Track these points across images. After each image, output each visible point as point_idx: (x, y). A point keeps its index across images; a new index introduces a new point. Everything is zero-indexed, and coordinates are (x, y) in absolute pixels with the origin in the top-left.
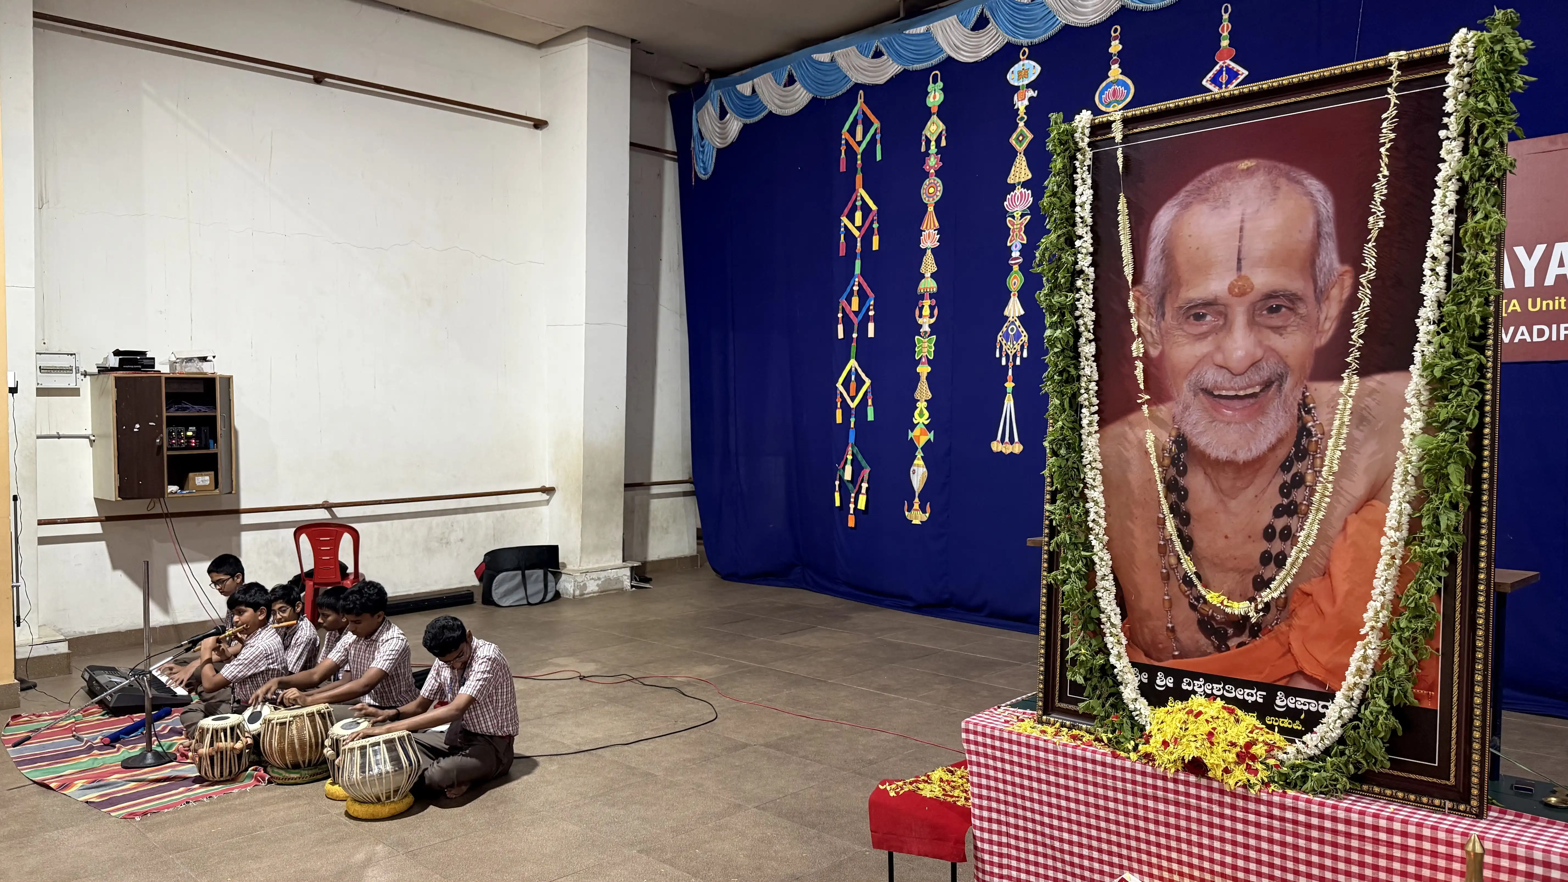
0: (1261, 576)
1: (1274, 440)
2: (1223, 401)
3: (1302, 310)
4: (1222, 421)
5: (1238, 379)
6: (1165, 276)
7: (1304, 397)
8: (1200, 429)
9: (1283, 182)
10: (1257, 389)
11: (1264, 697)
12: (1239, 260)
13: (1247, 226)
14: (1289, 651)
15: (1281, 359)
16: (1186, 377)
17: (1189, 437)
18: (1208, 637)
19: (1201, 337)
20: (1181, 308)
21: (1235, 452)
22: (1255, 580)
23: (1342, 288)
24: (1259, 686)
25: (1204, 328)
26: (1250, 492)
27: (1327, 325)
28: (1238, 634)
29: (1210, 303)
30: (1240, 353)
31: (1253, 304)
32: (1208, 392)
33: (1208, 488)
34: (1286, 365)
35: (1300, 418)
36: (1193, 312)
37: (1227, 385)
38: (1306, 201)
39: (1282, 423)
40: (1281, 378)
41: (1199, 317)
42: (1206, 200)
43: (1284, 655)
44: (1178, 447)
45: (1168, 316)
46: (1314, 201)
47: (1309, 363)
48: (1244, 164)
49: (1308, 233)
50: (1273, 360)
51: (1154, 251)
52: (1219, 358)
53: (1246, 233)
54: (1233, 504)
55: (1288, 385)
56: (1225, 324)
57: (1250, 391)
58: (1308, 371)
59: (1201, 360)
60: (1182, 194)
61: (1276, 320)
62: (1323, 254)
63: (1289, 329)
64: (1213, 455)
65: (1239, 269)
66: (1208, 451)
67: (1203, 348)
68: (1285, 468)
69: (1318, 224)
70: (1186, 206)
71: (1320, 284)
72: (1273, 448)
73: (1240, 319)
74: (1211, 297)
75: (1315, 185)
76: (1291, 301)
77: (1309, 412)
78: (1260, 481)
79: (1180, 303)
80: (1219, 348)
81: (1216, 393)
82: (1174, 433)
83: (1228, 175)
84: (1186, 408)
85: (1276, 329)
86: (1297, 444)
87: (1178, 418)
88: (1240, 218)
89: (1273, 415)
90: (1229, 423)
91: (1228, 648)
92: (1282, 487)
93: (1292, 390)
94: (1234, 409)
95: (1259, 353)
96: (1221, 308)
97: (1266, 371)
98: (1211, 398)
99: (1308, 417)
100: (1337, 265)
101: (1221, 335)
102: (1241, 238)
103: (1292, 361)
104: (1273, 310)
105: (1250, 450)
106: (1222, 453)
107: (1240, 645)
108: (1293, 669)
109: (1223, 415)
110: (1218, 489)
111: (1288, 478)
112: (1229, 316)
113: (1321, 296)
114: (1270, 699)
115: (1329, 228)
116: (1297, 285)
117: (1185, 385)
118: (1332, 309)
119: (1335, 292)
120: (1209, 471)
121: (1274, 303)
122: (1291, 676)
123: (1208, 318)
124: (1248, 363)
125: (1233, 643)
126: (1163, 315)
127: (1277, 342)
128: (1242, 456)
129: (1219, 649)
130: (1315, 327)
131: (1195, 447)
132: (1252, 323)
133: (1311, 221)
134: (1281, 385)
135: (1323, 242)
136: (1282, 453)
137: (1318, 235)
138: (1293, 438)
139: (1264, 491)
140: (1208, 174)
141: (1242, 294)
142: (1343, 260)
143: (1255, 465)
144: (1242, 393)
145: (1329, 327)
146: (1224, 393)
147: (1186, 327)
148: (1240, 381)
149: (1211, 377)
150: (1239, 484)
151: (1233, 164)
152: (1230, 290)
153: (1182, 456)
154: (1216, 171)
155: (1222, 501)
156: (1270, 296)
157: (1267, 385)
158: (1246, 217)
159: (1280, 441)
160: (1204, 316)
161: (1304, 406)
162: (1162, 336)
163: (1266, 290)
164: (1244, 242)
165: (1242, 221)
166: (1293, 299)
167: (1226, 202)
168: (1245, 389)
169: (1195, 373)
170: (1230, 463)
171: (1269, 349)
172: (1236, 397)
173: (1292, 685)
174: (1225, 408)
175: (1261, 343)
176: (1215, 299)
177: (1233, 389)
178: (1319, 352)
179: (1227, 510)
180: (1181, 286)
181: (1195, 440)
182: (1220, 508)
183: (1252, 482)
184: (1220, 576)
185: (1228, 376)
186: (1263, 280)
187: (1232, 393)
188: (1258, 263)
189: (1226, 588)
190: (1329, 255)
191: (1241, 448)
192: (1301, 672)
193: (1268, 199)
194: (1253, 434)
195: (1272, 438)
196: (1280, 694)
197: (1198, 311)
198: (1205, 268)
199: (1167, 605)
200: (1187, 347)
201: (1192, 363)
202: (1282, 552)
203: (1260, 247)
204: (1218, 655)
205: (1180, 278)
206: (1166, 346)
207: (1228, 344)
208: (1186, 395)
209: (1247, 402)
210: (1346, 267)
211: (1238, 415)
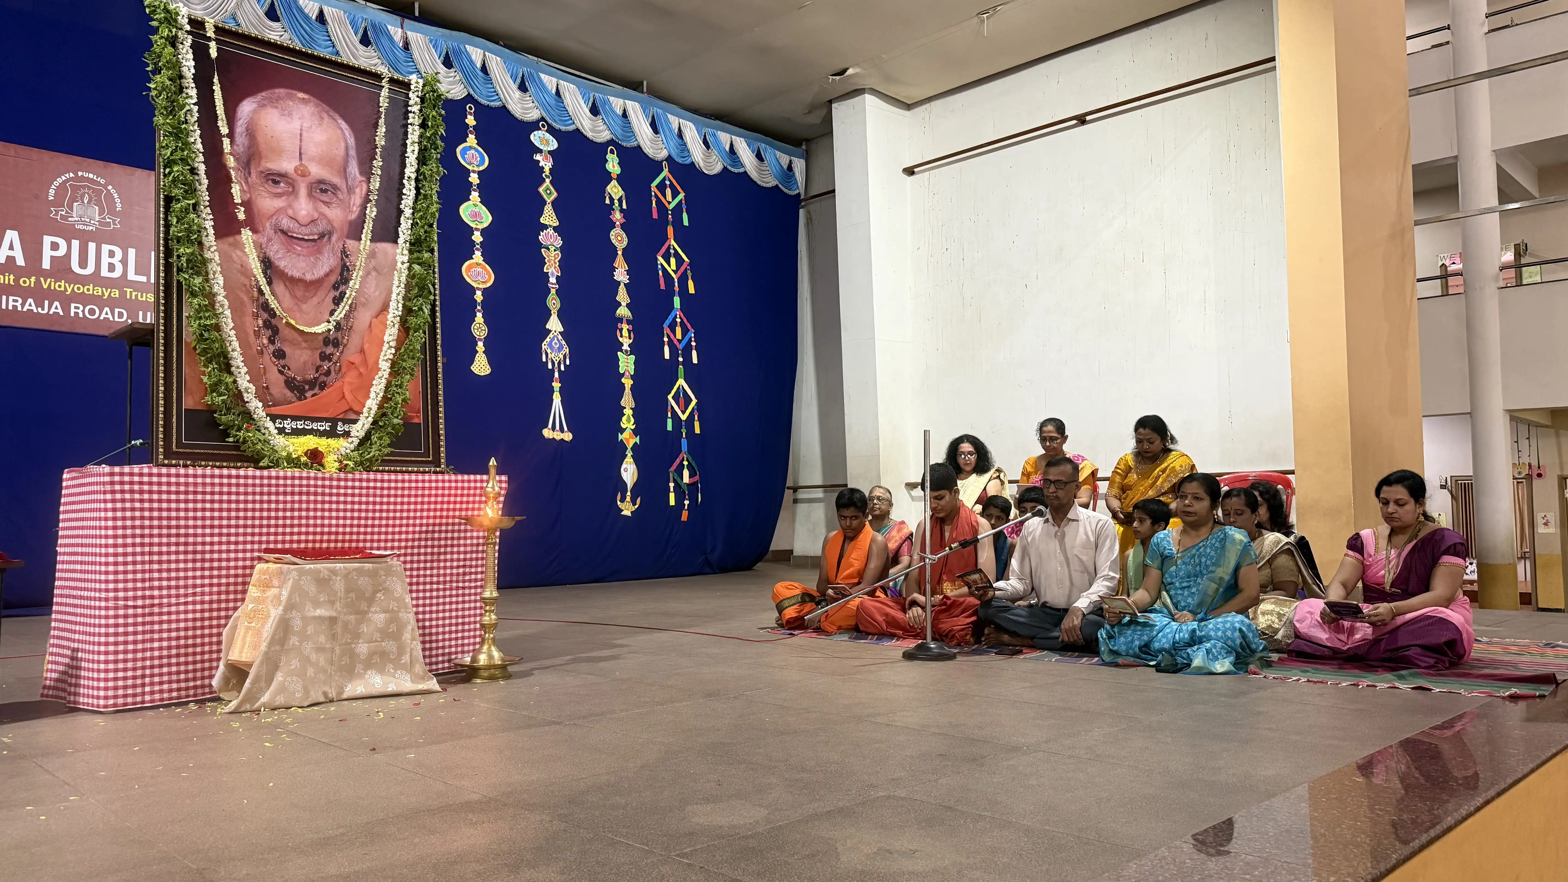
0: (324, 353)
1: (328, 270)
2: (294, 240)
3: (340, 196)
4: (294, 253)
5: (303, 228)
6: (249, 148)
7: (344, 248)
8: (280, 255)
9: (325, 115)
10: (316, 237)
11: (331, 425)
12: (300, 154)
13: (304, 134)
14: (344, 397)
15: (329, 222)
16: (269, 219)
17: (273, 260)
18: (292, 391)
19: (279, 195)
20: (262, 172)
21: (304, 274)
22: (320, 354)
23: (362, 190)
24: (327, 419)
25: (279, 190)
26: (315, 300)
28: (311, 389)
29: (282, 175)
30: (304, 212)
31: (311, 184)
32: (284, 232)
33: (287, 294)
34: (333, 226)
35: (342, 259)
36: (271, 177)
37: (296, 230)
38: (339, 132)
39: (332, 260)
40: (330, 234)
41: (276, 182)
42: (276, 107)
43: (341, 399)
44: (265, 265)
45: (253, 175)
46: (344, 134)
47: (345, 228)
48: (301, 95)
49: (341, 152)
50: (324, 222)
51: (240, 128)
52: (290, 212)
53: (303, 138)
54: (304, 307)
55: (334, 239)
56: (293, 191)
57: (311, 237)
58: (346, 232)
59: (278, 211)
60: (259, 97)
61: (324, 197)
62: (350, 167)
63: (334, 205)
64: (290, 274)
65: (301, 159)
66: (286, 271)
67: (279, 203)
68: (335, 287)
69: (347, 148)
70: (263, 106)
71: (349, 183)
72: (327, 275)
73: (303, 191)
74: (283, 172)
75: (344, 125)
76: (333, 188)
77: (347, 256)
78: (321, 294)
79: (261, 169)
80: (290, 206)
81: (290, 234)
82: (261, 255)
83: (291, 97)
84: (270, 240)
85: (325, 203)
86: (341, 274)
87: (264, 246)
88: (299, 127)
89: (326, 255)
90: (299, 255)
91: (307, 397)
92: (334, 299)
93: (337, 242)
94: (303, 247)
95: (316, 216)
96: (291, 181)
97: (322, 227)
98: (286, 237)
99: (347, 260)
100: (358, 174)
101: (292, 197)
102: (301, 140)
103: (335, 225)
104: (324, 191)
105: (313, 274)
106: (296, 274)
107: (314, 395)
108: (348, 408)
109: (294, 249)
110: (293, 296)
111: (337, 294)
112: (296, 187)
113: (350, 190)
114: (334, 426)
115: (353, 152)
116: (337, 180)
117: (268, 225)
118: (357, 200)
119: (358, 190)
120: (288, 284)
121: (324, 187)
122: (346, 411)
123: (282, 185)
124: (309, 220)
125: (309, 394)
126: (250, 173)
128: (309, 277)
129: (299, 399)
130: (347, 208)
131: (277, 267)
132: (310, 195)
133: (343, 145)
134: (330, 238)
135: (350, 160)
136: (333, 278)
138: (339, 270)
139: (323, 300)
140: (277, 91)
141: (303, 175)
142: (361, 173)
143: (317, 283)
144: (306, 237)
145: (356, 210)
146: (295, 235)
147: (266, 186)
148: (304, 230)
149: (286, 223)
150: (307, 294)
151: (294, 92)
152: (296, 171)
153: (268, 271)
154: (281, 91)
155: (297, 304)
156: (321, 182)
157: (322, 236)
158: (304, 129)
159: (331, 271)
160: (278, 182)
161: (344, 253)
162: (249, 188)
163: (318, 177)
164: (303, 143)
165: (301, 130)
166: (335, 188)
167: (290, 114)
168: (308, 235)
169: (275, 218)
170: (300, 281)
171: (322, 214)
172: (303, 239)
173: (347, 417)
174: (298, 245)
175: (316, 209)
176: (286, 173)
177: (300, 234)
178: (351, 223)
179: (301, 311)
180: (260, 158)
181: (277, 263)
182: (295, 308)
183: (315, 294)
184: (298, 352)
185: (296, 224)
186: (316, 171)
187: (300, 236)
188: (312, 159)
189: (302, 360)
190: (354, 168)
191: (308, 272)
192: (351, 409)
193: (317, 122)
194: (315, 265)
195: (326, 269)
196: (340, 424)
197: (275, 178)
198: (278, 152)
199: (262, 371)
200: (268, 199)
201: (273, 211)
202: (336, 338)
203: (311, 149)
204: (299, 403)
205: (260, 153)
206: (253, 197)
207: (296, 205)
208: (269, 230)
209: (310, 244)
210: (363, 179)
211: (305, 251)
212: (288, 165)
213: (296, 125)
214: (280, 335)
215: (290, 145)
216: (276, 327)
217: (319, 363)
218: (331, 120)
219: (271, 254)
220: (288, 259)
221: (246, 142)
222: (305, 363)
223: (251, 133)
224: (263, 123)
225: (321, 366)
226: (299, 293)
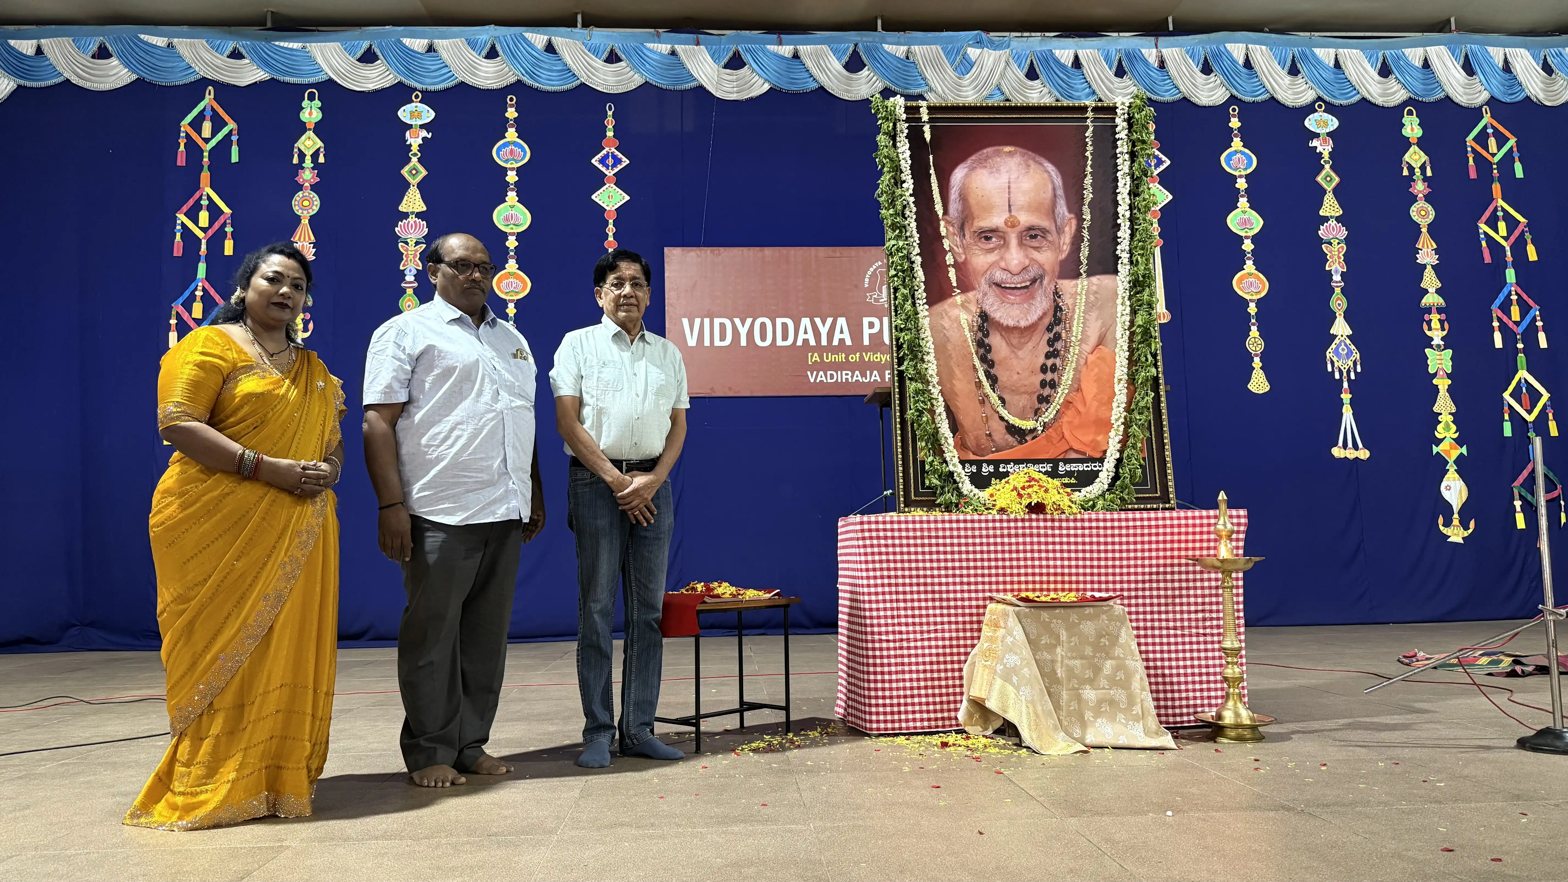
0: (1042, 395)
2: (1008, 291)
3: (1050, 238)
4: (1008, 303)
5: (1016, 277)
6: (963, 212)
7: (1056, 289)
8: (995, 307)
9: (1031, 162)
10: (1028, 283)
11: (1052, 467)
12: (1010, 206)
13: (1012, 185)
14: (1063, 437)
15: (1041, 266)
16: (983, 275)
17: (989, 313)
18: (1013, 435)
19: (991, 250)
20: (975, 232)
21: (1018, 321)
22: (1038, 397)
23: (1071, 227)
24: (1048, 461)
25: (992, 246)
26: (1030, 345)
27: (1065, 247)
29: (994, 231)
30: (1016, 262)
31: (1021, 232)
32: (998, 285)
33: (1004, 344)
34: (1044, 270)
35: (1055, 300)
36: (983, 235)
37: (1009, 281)
38: (1046, 175)
39: (1044, 303)
40: (1042, 277)
41: (988, 239)
42: (985, 167)
43: (1061, 440)
44: (982, 319)
45: (967, 236)
46: (1050, 176)
47: (1057, 269)
48: (1007, 149)
49: (1049, 194)
50: (1036, 266)
51: (954, 196)
52: (1003, 264)
53: (1011, 190)
54: (1020, 353)
55: (1045, 282)
56: (1004, 243)
57: (1023, 285)
58: (1057, 273)
59: (992, 265)
60: (969, 161)
61: (1035, 243)
62: (1058, 207)
63: (1043, 249)
64: (1005, 324)
65: (1010, 211)
66: (1002, 321)
67: (992, 258)
68: (1049, 329)
69: (1054, 189)
70: (972, 168)
71: (1059, 224)
72: (1041, 318)
73: (1013, 241)
74: (994, 227)
75: (1050, 167)
76: (1043, 232)
77: (1059, 297)
78: (1036, 337)
79: (974, 229)
80: (1002, 258)
81: (1003, 285)
82: (978, 311)
83: (997, 154)
84: (985, 294)
85: (1035, 248)
86: (1055, 315)
87: (980, 301)
88: (1007, 180)
89: (1039, 299)
90: (1013, 304)
91: (1026, 441)
92: (1049, 341)
93: (1049, 284)
94: (1016, 296)
95: (1027, 262)
96: (1001, 234)
97: (1032, 273)
98: (1000, 289)
99: (1059, 300)
100: (1066, 214)
101: (1003, 250)
102: (1009, 193)
103: (1047, 267)
104: (1032, 237)
105: (1027, 320)
106: (1011, 323)
107: (1034, 438)
108: (1066, 449)
109: (1008, 298)
110: (1010, 344)
111: (1051, 335)
112: (1007, 239)
113: (1060, 231)
114: (1055, 468)
115: (1060, 192)
116: (1045, 223)
117: (983, 280)
118: (1067, 239)
119: (1067, 229)
120: (1003, 333)
121: (1033, 233)
122: (1066, 452)
123: (994, 239)
124: (1021, 268)
125: (1028, 437)
126: (964, 236)
127: (1036, 255)
128: (1023, 324)
129: (1020, 443)
130: (1058, 248)
131: (993, 319)
132: (1021, 244)
133: (1050, 187)
134: (1042, 281)
135: (1058, 200)
136: (1047, 321)
137: (1055, 196)
138: (1051, 313)
139: (1038, 344)
140: (983, 152)
141: (1013, 226)
142: (1070, 211)
143: (1031, 328)
144: (1019, 286)
145: (1066, 248)
146: (1008, 285)
147: (979, 244)
148: (1017, 279)
149: (999, 276)
150: (1022, 340)
151: (1001, 148)
152: (1006, 223)
153: (985, 325)
154: (990, 150)
155: (1013, 351)
156: (1030, 228)
157: (1034, 281)
158: (1011, 180)
159: (1045, 314)
160: (990, 238)
161: (1057, 294)
162: (965, 250)
163: (1027, 225)
164: (1012, 195)
165: (1009, 183)
166: (1044, 231)
167: (998, 170)
168: (1021, 283)
169: (988, 273)
170: (1016, 328)
171: (1032, 260)
172: (1016, 288)
173: (1067, 457)
174: (1011, 295)
175: (1027, 256)
176: (997, 228)
177: (1013, 283)
178: (1063, 263)
179: (1017, 357)
180: (973, 219)
181: (993, 315)
182: (1013, 356)
183: (1030, 339)
184: (1017, 397)
185: (1009, 275)
186: (1025, 219)
187: (1013, 286)
188: (1021, 208)
189: (1021, 404)
190: (1062, 208)
191: (1022, 319)
192: (1071, 449)
193: (1023, 171)
194: (1028, 311)
195: (1040, 313)
196: (1061, 464)
197: (986, 235)
198: (988, 209)
199: (985, 419)
200: (981, 257)
201: (986, 266)
202: (1052, 380)
203: (1020, 199)
204: (1021, 446)
205: (972, 214)
206: (969, 257)
207: (1007, 256)
208: (984, 286)
209: (1023, 291)
210: (1072, 216)
211: (1018, 299)
212: (997, 220)
213: (1003, 179)
214: (999, 383)
215: (1000, 200)
216: (995, 376)
217: (1037, 405)
218: (1038, 166)
219: (987, 307)
220: (1002, 310)
221: (960, 208)
222: (1024, 407)
223: (963, 198)
224: (974, 185)
225: (1039, 409)
226: (1015, 341)
